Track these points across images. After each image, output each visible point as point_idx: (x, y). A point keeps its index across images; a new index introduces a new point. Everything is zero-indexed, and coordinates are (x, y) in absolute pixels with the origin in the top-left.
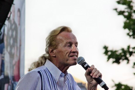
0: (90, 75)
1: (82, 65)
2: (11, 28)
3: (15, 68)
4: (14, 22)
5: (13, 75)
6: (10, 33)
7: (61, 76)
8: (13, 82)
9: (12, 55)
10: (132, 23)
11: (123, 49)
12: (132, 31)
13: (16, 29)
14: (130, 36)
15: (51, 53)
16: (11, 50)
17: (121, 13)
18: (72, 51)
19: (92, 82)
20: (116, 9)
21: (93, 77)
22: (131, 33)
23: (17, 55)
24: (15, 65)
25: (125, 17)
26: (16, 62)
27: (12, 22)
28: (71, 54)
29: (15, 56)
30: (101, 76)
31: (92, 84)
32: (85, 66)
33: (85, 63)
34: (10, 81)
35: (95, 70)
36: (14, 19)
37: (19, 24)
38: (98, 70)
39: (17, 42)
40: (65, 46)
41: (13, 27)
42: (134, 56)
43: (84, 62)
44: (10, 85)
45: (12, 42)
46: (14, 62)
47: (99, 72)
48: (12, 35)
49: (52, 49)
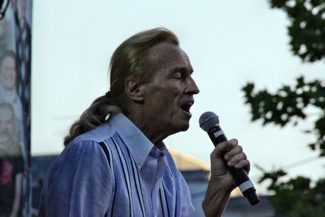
11: (287, 89)
14: (303, 56)
15: (132, 91)
18: (187, 91)
19: (222, 177)
21: (229, 163)
22: (304, 50)
28: (185, 98)
32: (217, 135)
33: (218, 129)
40: (171, 76)
43: (217, 125)
47: (245, 158)
49: (135, 84)
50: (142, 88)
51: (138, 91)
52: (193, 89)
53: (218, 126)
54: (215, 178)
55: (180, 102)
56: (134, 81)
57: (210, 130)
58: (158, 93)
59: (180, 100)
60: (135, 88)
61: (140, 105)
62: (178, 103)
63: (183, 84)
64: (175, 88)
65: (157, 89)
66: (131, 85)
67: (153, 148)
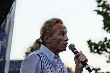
49: (47, 37)
53: (75, 48)
54: (77, 65)
56: (47, 36)
60: (47, 38)
61: (49, 44)
66: (46, 37)
67: (55, 55)
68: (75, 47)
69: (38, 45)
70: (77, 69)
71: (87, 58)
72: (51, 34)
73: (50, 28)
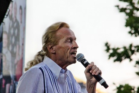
0: (89, 72)
1: (81, 62)
2: (13, 26)
3: (16, 67)
4: (16, 20)
5: (15, 75)
6: (12, 31)
7: (61, 72)
8: (15, 82)
9: (13, 54)
10: (134, 20)
11: (125, 48)
12: (133, 28)
13: (18, 27)
14: (132, 34)
15: (50, 49)
16: (13, 49)
17: (123, 10)
18: (73, 47)
20: (118, 6)
21: (93, 74)
22: (133, 31)
23: (19, 54)
24: (17, 64)
25: (127, 14)
26: (18, 61)
27: (14, 20)
28: (73, 50)
29: (17, 55)
30: (100, 73)
31: (92, 81)
32: (85, 63)
33: (85, 60)
34: (12, 81)
35: (95, 67)
36: (16, 17)
37: (21, 22)
38: (97, 67)
39: (19, 41)
40: (66, 41)
41: (15, 25)
42: (136, 55)
43: (84, 58)
44: (12, 85)
45: (13, 40)
46: (16, 61)
47: (98, 69)
48: (14, 33)
49: (51, 46)
50: (54, 48)
51: (53, 49)
52: (76, 46)
54: (89, 80)
55: (70, 52)
57: (82, 61)
58: (61, 49)
59: (70, 51)
62: (69, 53)
63: (71, 44)
64: (68, 46)
65: (60, 47)
66: (50, 46)
67: (62, 69)
68: (84, 57)
69: (40, 58)
70: (89, 85)
71: (100, 71)
72: (55, 42)
73: (54, 35)
